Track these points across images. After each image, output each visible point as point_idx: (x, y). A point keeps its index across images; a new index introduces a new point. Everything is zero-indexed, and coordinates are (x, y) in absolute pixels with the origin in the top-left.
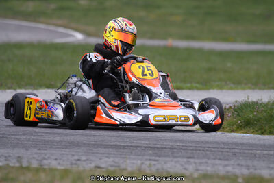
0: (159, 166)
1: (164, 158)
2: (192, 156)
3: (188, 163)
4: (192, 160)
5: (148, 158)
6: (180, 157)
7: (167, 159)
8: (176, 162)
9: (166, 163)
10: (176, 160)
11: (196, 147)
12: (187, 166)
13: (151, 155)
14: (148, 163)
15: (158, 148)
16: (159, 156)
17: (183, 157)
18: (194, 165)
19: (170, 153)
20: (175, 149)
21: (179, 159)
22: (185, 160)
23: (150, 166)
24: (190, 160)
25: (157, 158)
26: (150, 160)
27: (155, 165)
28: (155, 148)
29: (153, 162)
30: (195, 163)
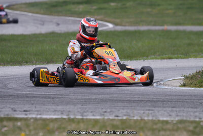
3: (172, 111)
4: (174, 109)
5: (148, 108)
6: (167, 107)
7: (160, 109)
8: (165, 111)
10: (165, 109)
11: (178, 99)
13: (150, 106)
14: (147, 112)
15: (154, 101)
17: (169, 107)
18: (175, 112)
19: (161, 105)
20: (164, 101)
21: (167, 109)
22: (170, 109)
24: (173, 109)
25: (153, 108)
26: (149, 110)
27: (151, 113)
28: (152, 101)
29: (151, 112)
30: (176, 111)
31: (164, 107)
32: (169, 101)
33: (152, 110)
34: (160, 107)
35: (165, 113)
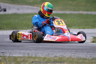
0: (77, 56)
1: (79, 53)
2: (89, 52)
3: (88, 54)
4: (89, 53)
5: (73, 53)
6: (84, 52)
7: (80, 53)
8: (83, 54)
9: (79, 54)
10: (83, 53)
11: (90, 49)
12: (87, 55)
13: (74, 52)
14: (73, 54)
15: (77, 49)
16: (77, 52)
17: (86, 52)
18: (90, 55)
19: (81, 51)
21: (84, 53)
22: (86, 53)
23: (74, 55)
24: (88, 53)
25: (77, 53)
26: (74, 53)
27: (76, 55)
28: (76, 49)
29: (75, 54)
30: (90, 54)
31: (83, 52)
32: (85, 49)
33: (76, 54)
34: (80, 52)
35: (84, 55)
